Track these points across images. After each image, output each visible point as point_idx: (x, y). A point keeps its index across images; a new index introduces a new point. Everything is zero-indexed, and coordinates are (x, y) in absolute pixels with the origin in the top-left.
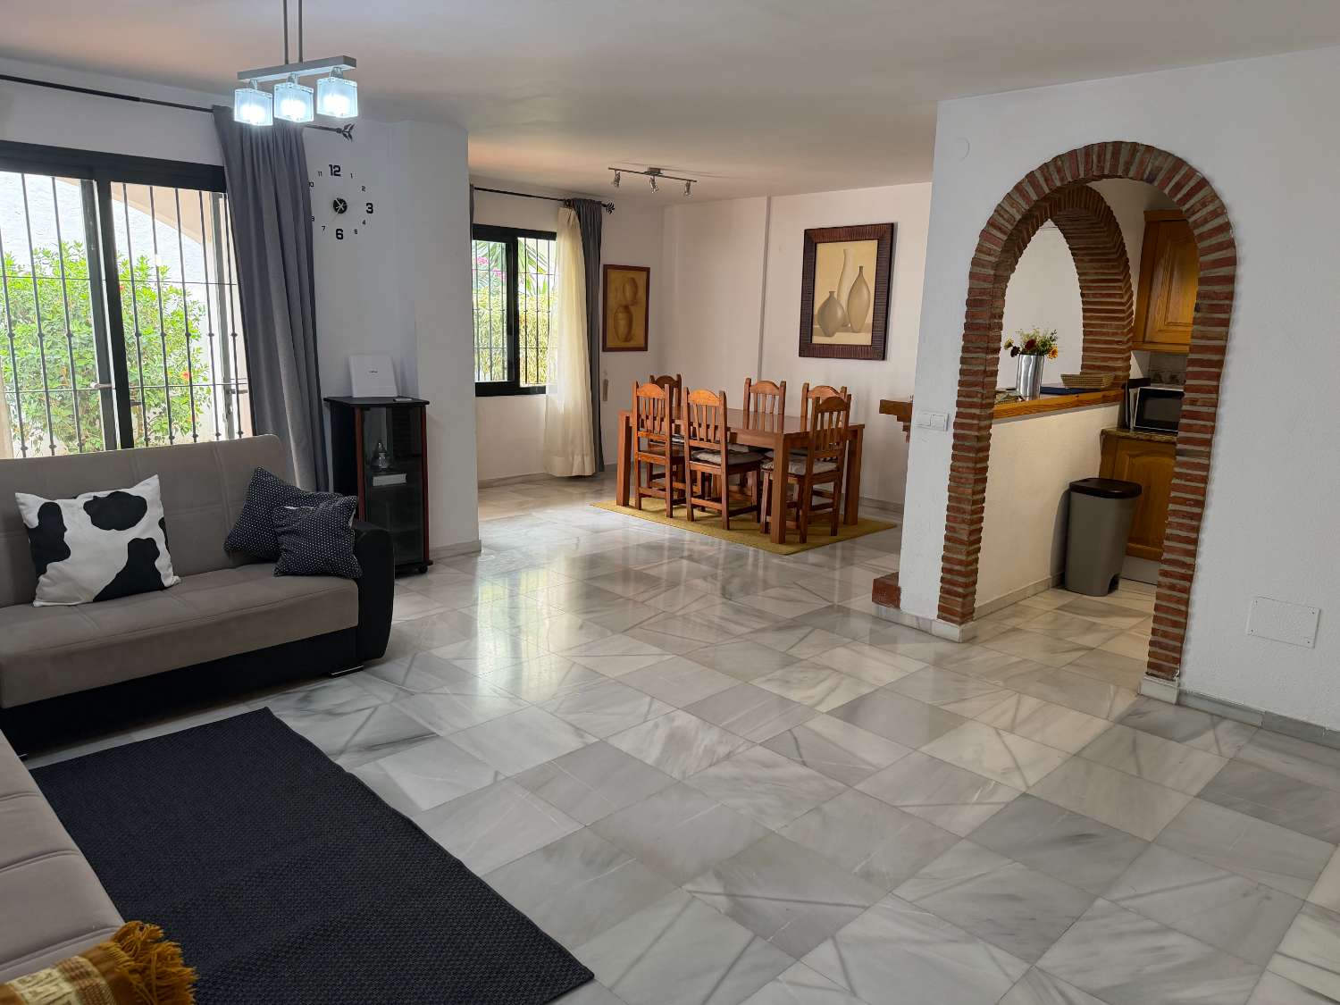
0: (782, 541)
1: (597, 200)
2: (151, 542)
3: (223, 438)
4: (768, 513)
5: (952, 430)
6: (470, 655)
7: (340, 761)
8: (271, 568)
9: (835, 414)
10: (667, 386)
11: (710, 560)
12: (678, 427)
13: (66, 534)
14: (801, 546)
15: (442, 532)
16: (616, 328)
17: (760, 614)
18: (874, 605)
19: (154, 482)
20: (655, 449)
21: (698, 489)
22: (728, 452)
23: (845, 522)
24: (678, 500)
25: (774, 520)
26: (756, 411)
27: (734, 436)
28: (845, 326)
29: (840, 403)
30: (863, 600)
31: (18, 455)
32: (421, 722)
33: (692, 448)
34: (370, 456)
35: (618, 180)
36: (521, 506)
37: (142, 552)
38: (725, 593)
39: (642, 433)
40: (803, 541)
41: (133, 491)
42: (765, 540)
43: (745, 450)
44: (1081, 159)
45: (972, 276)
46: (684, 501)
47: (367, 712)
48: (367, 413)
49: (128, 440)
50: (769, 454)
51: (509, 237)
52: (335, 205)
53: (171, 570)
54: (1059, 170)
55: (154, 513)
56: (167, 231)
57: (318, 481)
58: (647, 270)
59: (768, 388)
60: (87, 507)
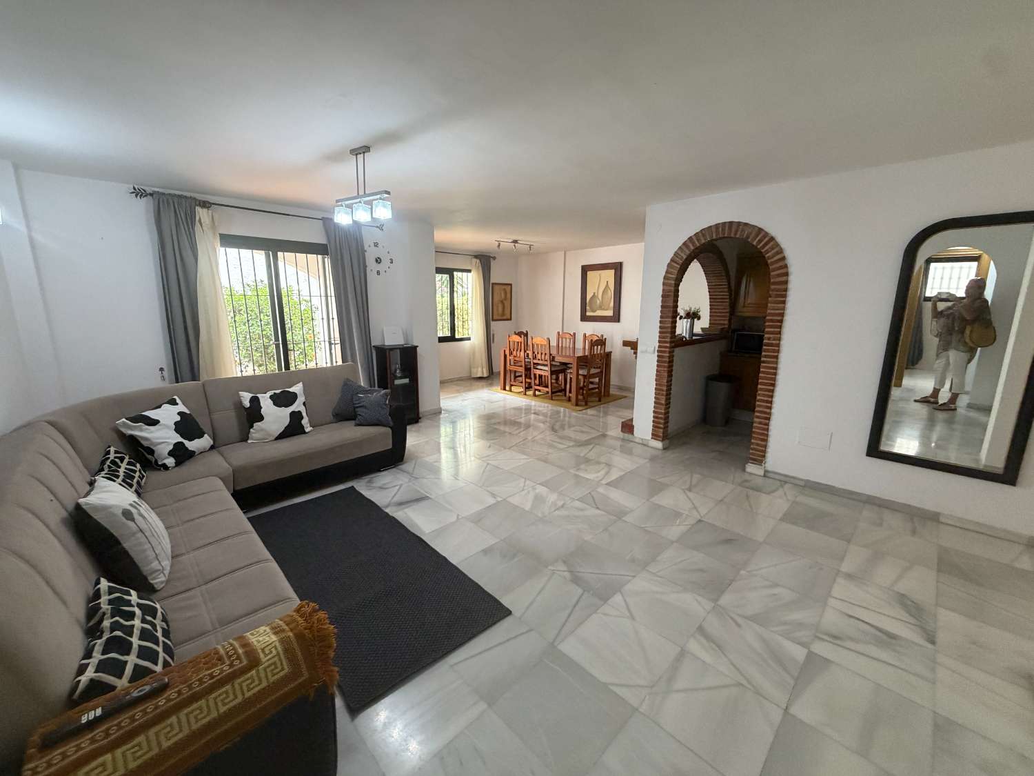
0: (577, 405)
1: (488, 254)
2: (300, 412)
3: (329, 365)
4: (570, 392)
5: (656, 354)
6: (439, 461)
7: (387, 510)
8: (353, 422)
9: (599, 347)
10: (522, 336)
11: (545, 415)
12: (528, 354)
13: (262, 410)
14: (586, 407)
15: (425, 405)
16: (498, 310)
17: (570, 439)
18: (621, 433)
19: (300, 385)
20: (516, 364)
21: (537, 382)
22: (551, 365)
23: (604, 395)
24: (528, 387)
25: (573, 395)
26: (562, 346)
27: (554, 357)
28: (601, 308)
29: (601, 342)
30: (615, 431)
31: (239, 375)
32: (422, 491)
33: (534, 364)
34: (393, 372)
35: (499, 246)
36: (458, 391)
37: (296, 416)
38: (553, 429)
39: (512, 358)
40: (586, 404)
41: (291, 390)
42: (569, 404)
43: (558, 364)
44: (714, 230)
45: (664, 284)
46: (531, 388)
47: (397, 488)
48: (391, 352)
49: (287, 367)
50: (569, 366)
51: (450, 272)
52: (377, 261)
53: (309, 425)
54: (704, 235)
55: (301, 399)
56: (303, 275)
57: (371, 385)
58: (511, 285)
59: (568, 336)
60: (271, 397)
